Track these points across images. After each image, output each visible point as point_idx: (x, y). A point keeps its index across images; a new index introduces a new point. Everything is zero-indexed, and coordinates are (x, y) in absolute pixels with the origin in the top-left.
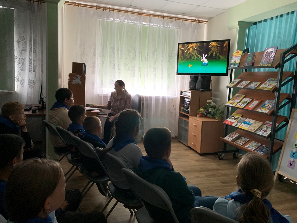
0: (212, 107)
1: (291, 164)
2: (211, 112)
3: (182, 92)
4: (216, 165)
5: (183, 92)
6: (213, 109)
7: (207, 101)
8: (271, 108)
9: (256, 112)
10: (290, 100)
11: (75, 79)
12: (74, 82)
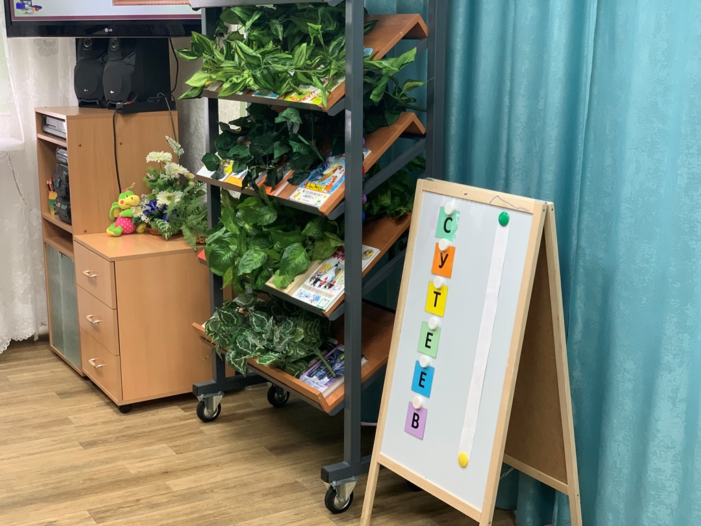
0: (170, 185)
1: (416, 420)
2: (165, 207)
3: (42, 119)
4: (171, 452)
5: (49, 121)
6: (178, 196)
7: (148, 159)
8: (340, 181)
9: (289, 201)
10: (423, 141)
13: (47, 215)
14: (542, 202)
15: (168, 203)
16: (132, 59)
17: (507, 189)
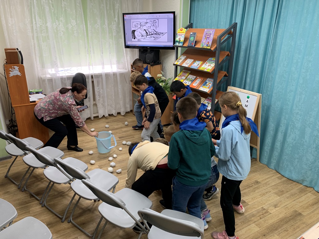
6: (164, 84)
7: (158, 76)
8: (211, 86)
9: (199, 90)
10: (227, 77)
11: (12, 70)
12: (12, 74)
13: (133, 86)
14: (260, 94)
15: (162, 85)
16: (153, 54)
17: (244, 89)
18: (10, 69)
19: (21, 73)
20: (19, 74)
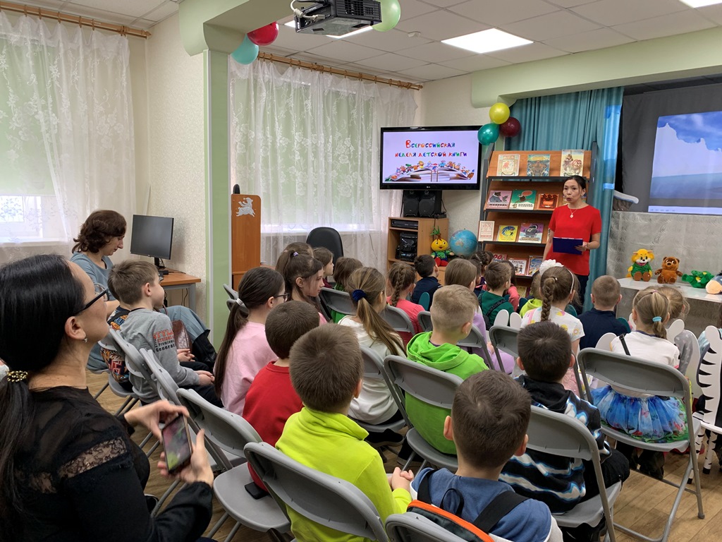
3: (391, 222)
11: (242, 205)
12: (241, 212)
16: (434, 199)
18: (240, 202)
19: (254, 211)
20: (252, 212)
